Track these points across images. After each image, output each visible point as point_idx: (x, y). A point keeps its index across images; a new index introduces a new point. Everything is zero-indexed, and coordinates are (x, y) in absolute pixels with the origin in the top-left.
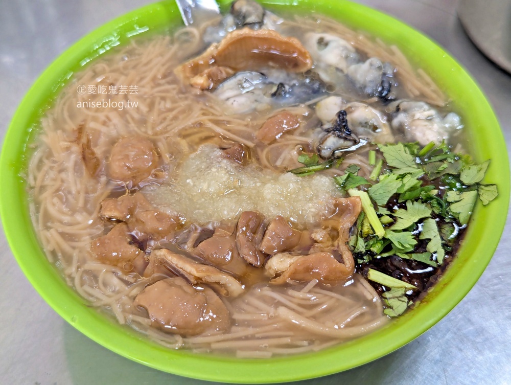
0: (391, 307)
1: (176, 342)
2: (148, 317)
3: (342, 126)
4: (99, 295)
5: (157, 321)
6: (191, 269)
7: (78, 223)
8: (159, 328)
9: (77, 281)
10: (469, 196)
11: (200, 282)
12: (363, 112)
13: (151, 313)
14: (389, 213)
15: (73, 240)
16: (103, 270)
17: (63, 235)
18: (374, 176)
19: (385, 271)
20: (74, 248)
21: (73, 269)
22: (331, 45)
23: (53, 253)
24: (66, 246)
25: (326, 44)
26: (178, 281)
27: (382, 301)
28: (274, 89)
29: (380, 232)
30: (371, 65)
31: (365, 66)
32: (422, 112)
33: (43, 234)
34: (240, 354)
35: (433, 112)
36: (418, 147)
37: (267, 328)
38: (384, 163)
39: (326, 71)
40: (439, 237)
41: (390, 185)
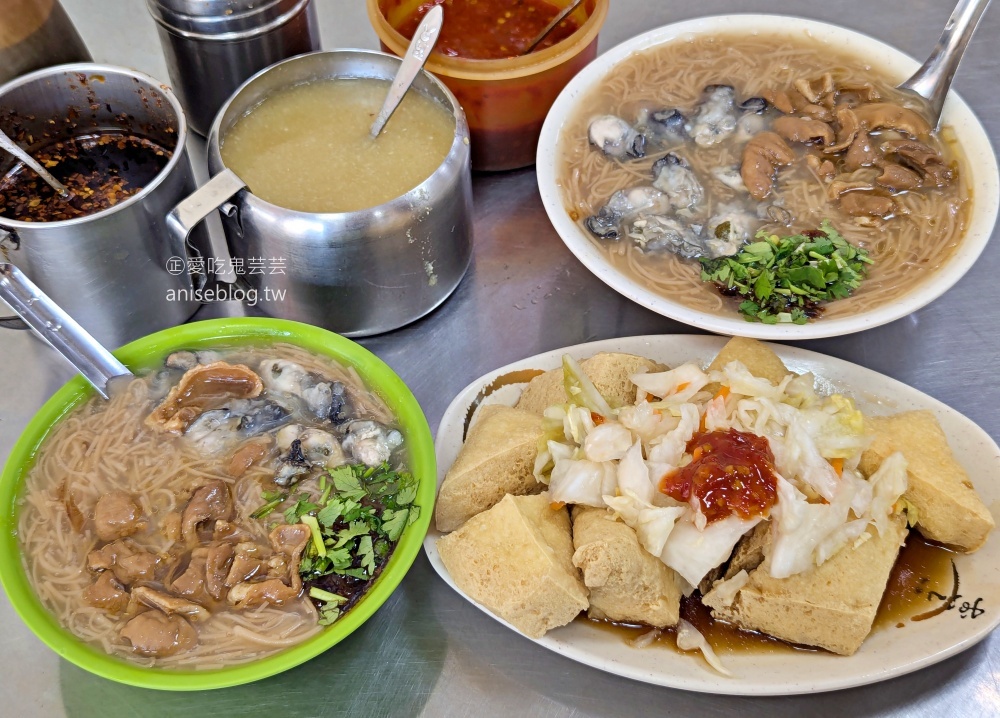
0: (325, 618)
1: (150, 662)
2: (130, 644)
3: (296, 454)
4: (90, 633)
5: (139, 648)
6: (164, 603)
7: (68, 575)
8: (140, 653)
9: (71, 623)
10: (400, 515)
11: (174, 613)
12: (317, 438)
13: (133, 643)
14: (333, 534)
15: (65, 590)
16: (92, 612)
17: (55, 585)
18: (322, 502)
19: (324, 588)
20: (66, 596)
21: (66, 615)
22: (285, 372)
23: (48, 602)
24: (59, 596)
25: (280, 371)
26: (155, 614)
27: (319, 614)
28: (239, 422)
29: (322, 553)
30: (320, 390)
31: (315, 391)
32: (369, 431)
33: (37, 586)
34: (199, 668)
35: (378, 431)
36: (363, 468)
37: (223, 645)
38: (333, 487)
39: (282, 399)
40: (372, 552)
41: (335, 509)
